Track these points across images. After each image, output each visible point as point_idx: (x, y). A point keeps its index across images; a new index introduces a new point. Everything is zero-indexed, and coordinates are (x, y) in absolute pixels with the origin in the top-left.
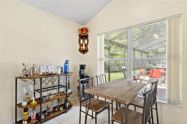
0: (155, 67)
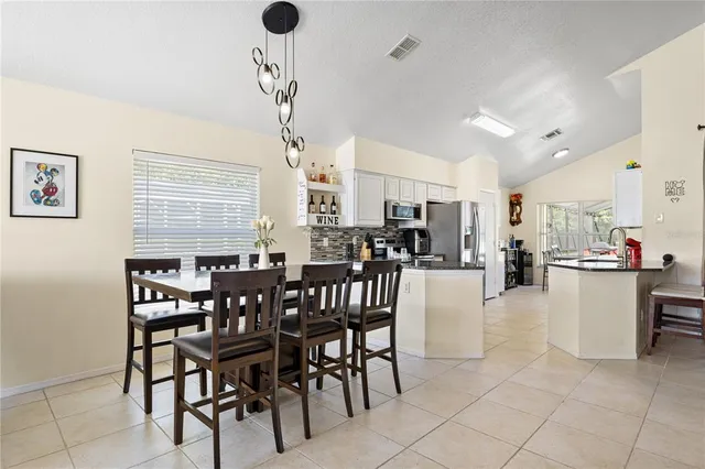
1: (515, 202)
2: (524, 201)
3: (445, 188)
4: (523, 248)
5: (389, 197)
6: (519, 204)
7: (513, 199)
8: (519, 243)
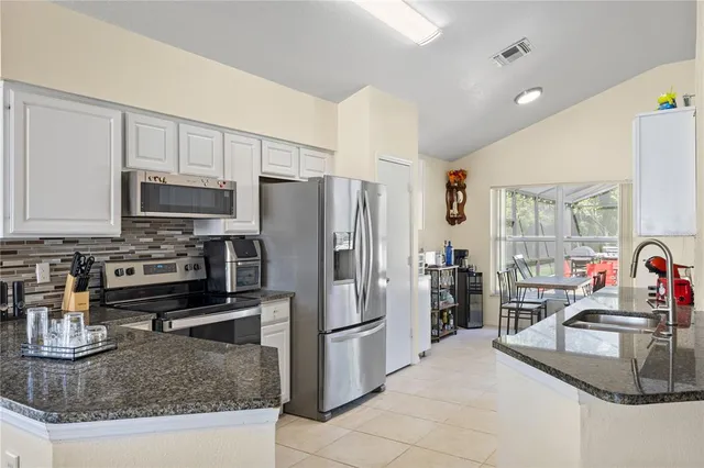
0: (599, 254)
1: (455, 184)
2: (470, 183)
3: (303, 151)
4: (467, 262)
5: (133, 163)
6: (462, 188)
7: (452, 178)
8: (461, 255)
